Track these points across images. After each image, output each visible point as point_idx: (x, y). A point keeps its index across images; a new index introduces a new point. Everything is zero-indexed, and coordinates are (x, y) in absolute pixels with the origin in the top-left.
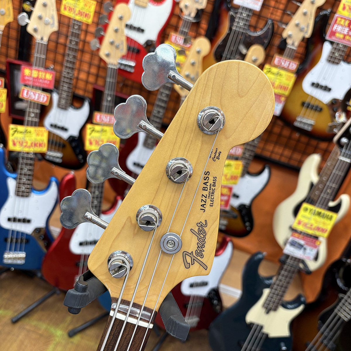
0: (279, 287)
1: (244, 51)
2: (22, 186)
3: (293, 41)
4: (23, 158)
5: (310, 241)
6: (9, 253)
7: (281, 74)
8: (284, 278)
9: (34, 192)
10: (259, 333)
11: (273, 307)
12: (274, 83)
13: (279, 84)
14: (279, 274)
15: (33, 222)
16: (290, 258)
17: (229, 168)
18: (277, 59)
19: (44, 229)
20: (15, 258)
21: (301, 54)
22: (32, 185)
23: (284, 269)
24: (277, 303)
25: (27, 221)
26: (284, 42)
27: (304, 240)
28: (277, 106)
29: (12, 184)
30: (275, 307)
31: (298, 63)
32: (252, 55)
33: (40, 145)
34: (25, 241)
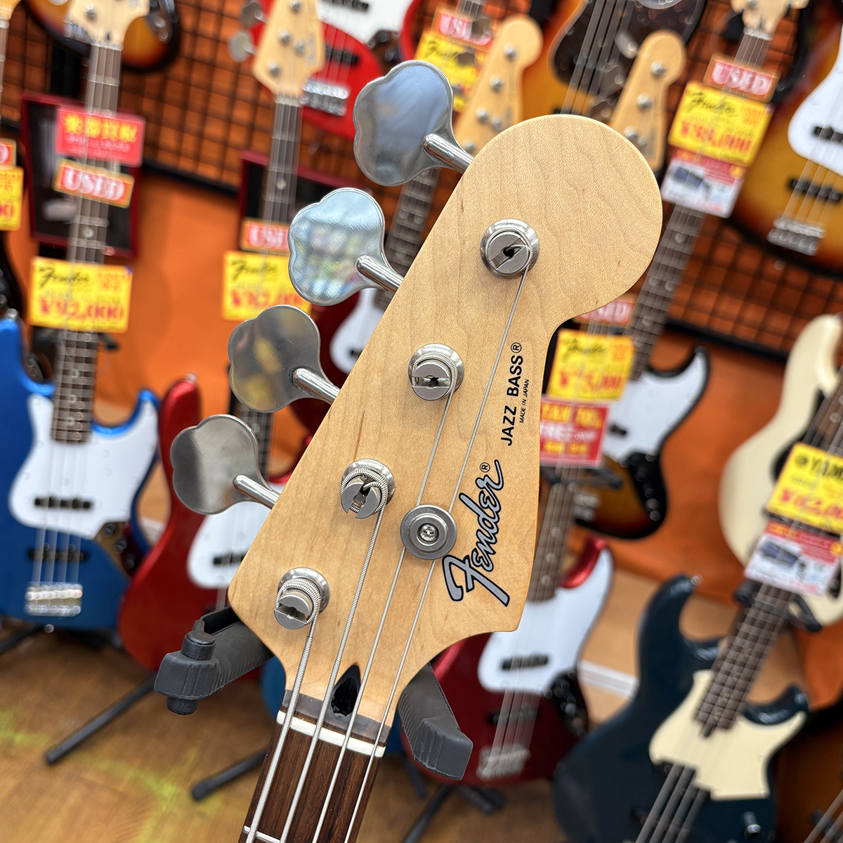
0: (736, 668)
1: (629, 49)
2: (66, 415)
3: (761, 19)
4: (68, 344)
5: (816, 544)
6: (41, 588)
7: (732, 107)
8: (748, 643)
9: (98, 431)
10: (687, 787)
11: (722, 720)
12: (712, 131)
13: (726, 134)
14: (735, 632)
15: (97, 506)
16: (763, 589)
17: (598, 356)
18: (718, 68)
19: (127, 524)
20: (55, 599)
21: (785, 53)
22: (92, 412)
23: (748, 620)
24: (732, 710)
25: (82, 505)
26: (737, 22)
27: (799, 541)
28: (722, 190)
29: (41, 411)
30: (726, 718)
31: (774, 76)
32: (650, 61)
33: (111, 313)
34: (80, 557)
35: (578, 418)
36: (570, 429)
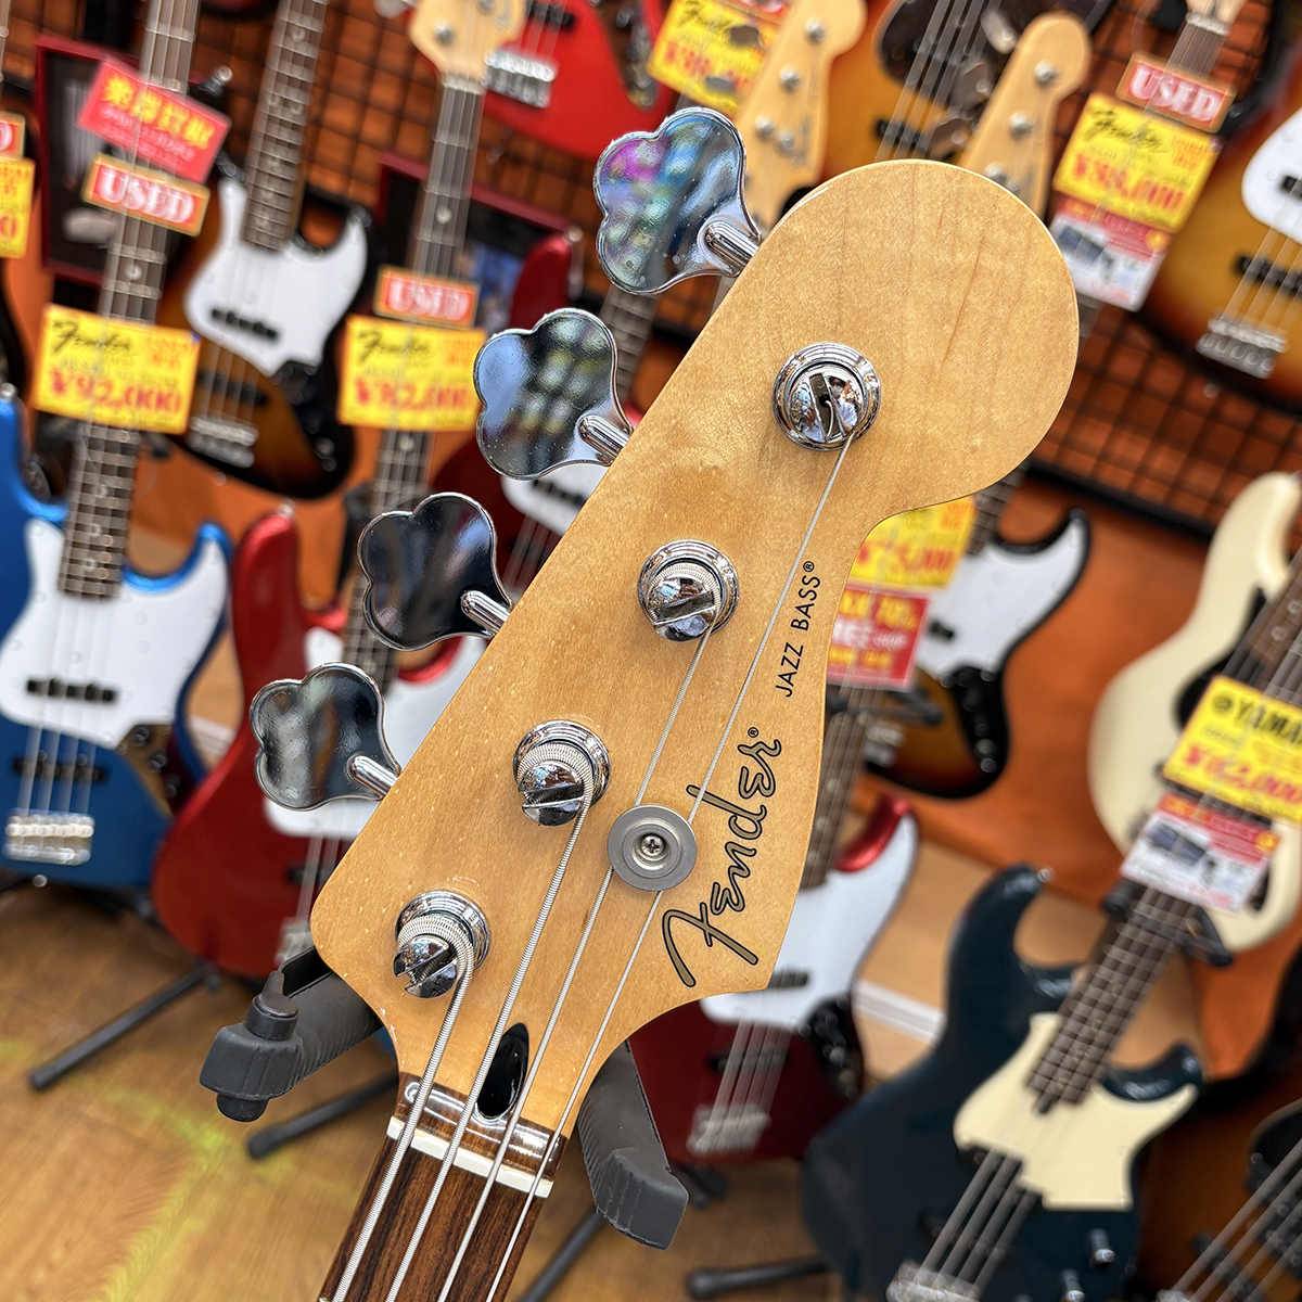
0: (1096, 1012)
1: (1003, 39)
2: (83, 555)
3: (1215, 2)
4: (93, 445)
6: (31, 819)
7: (1157, 138)
8: (1117, 976)
9: (131, 583)
10: (1006, 1186)
11: (1068, 1089)
12: (1124, 173)
13: (1145, 179)
14: (1099, 957)
15: (123, 698)
16: (1147, 896)
17: (919, 519)
18: (1141, 74)
19: (169, 729)
20: (52, 837)
21: (1248, 54)
22: (124, 552)
23: (1120, 941)
24: (1085, 1075)
25: (101, 695)
27: (1208, 827)
28: (1132, 267)
29: (45, 545)
30: (1074, 1087)
31: (1228, 92)
32: (1034, 60)
33: (162, 401)
34: (93, 776)
35: (880, 614)
36: (868, 629)
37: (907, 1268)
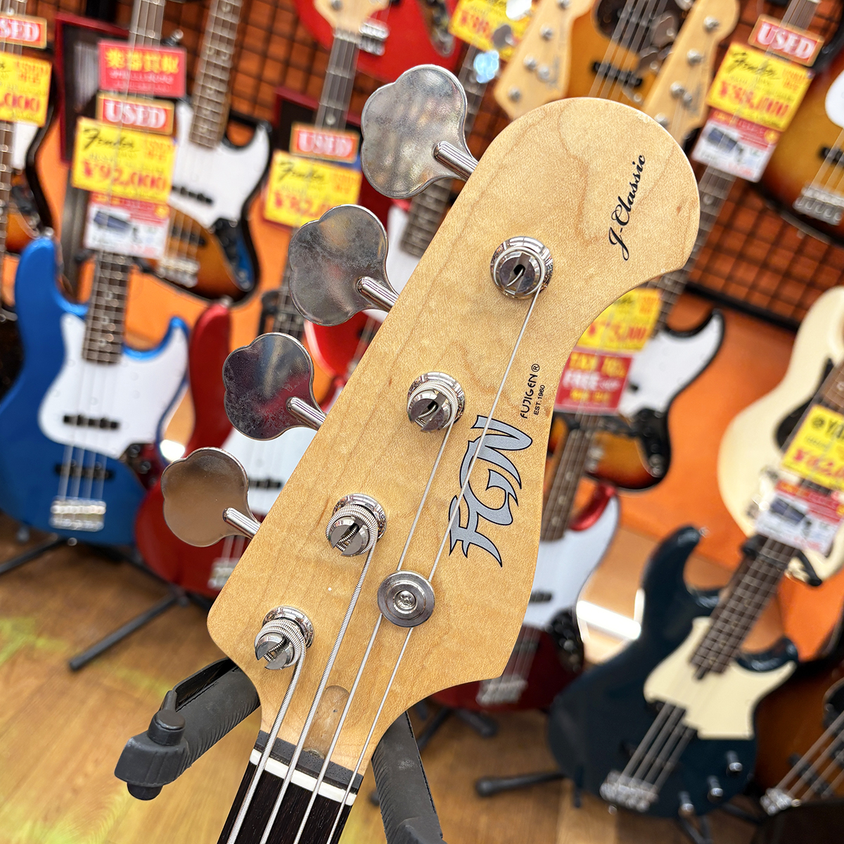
0: (735, 616)
2: (98, 336)
4: (103, 266)
5: (823, 503)
6: (67, 503)
7: (774, 70)
8: (748, 594)
9: (128, 354)
10: (676, 725)
11: (716, 665)
12: (752, 93)
13: (766, 96)
15: (123, 427)
16: (768, 544)
17: (626, 307)
18: (765, 28)
19: (152, 445)
20: (80, 514)
21: (827, 19)
22: (123, 334)
23: (750, 572)
24: (726, 655)
25: (109, 425)
27: (808, 500)
28: (755, 154)
29: (73, 330)
30: (720, 663)
31: (820, 41)
32: (703, 15)
34: (106, 475)
35: (604, 368)
36: (596, 378)
37: (613, 776)
